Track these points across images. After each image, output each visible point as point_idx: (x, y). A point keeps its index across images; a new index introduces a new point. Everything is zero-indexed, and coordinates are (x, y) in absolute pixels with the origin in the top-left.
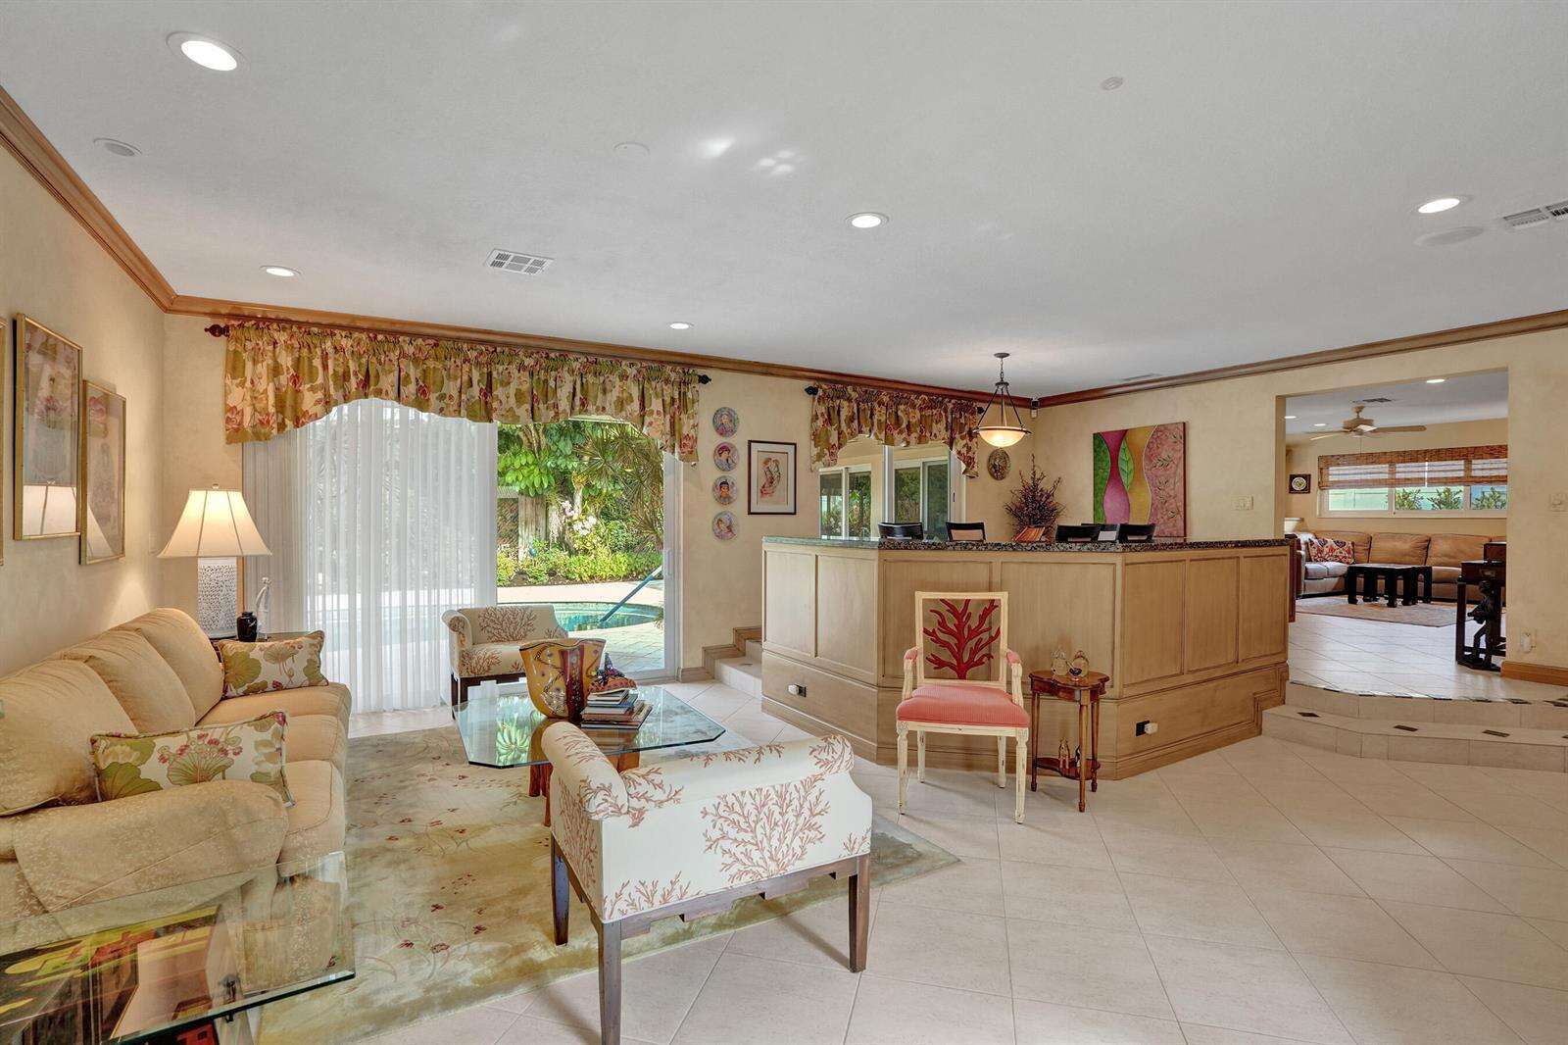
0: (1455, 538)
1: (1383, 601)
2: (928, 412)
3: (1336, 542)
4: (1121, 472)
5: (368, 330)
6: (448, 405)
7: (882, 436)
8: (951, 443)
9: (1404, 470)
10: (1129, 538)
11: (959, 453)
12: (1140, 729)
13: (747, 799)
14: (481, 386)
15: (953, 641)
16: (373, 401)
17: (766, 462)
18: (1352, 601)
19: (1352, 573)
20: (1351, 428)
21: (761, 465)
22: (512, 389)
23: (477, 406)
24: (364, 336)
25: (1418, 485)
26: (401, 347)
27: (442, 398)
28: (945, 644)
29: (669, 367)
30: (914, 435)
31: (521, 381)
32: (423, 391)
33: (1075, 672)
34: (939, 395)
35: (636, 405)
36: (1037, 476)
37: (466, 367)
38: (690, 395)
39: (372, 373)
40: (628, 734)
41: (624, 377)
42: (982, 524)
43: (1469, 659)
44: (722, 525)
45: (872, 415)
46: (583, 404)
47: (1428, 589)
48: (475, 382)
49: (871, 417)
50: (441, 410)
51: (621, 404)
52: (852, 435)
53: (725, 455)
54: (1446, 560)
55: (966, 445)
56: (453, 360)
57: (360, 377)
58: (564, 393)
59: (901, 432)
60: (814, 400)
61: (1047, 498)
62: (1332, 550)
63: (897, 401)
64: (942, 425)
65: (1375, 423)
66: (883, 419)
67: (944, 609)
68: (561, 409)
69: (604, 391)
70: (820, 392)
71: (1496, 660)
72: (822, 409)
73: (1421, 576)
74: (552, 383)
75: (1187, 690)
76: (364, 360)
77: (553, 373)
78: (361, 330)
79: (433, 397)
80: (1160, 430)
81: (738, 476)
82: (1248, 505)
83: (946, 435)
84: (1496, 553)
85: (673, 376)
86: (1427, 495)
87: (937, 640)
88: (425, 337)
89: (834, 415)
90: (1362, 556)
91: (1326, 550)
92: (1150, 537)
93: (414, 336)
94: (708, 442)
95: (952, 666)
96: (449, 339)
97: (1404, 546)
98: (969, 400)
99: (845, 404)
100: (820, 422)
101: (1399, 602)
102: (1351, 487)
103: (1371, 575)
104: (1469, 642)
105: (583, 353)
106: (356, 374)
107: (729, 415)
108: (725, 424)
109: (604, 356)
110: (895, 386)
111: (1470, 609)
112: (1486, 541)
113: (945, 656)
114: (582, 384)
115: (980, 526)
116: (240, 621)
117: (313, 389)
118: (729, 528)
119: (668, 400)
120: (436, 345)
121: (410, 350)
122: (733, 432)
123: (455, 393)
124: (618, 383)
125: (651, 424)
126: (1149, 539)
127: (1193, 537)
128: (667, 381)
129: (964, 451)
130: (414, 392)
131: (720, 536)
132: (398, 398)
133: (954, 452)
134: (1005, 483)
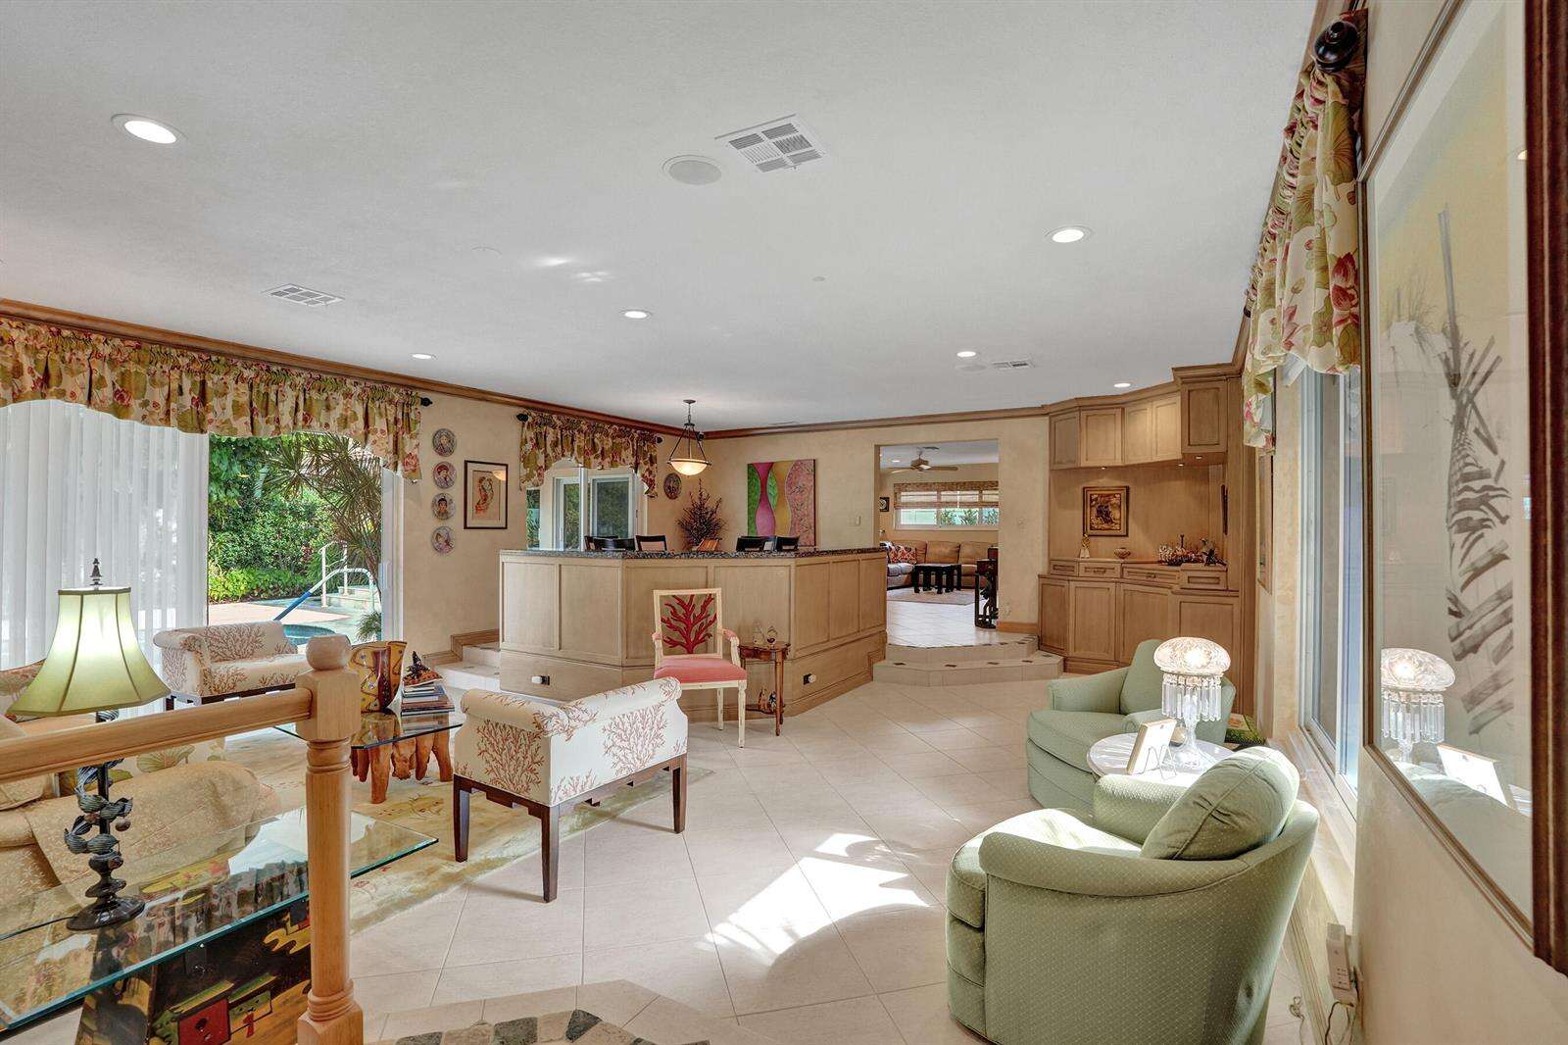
0: (973, 544)
1: (934, 590)
2: (618, 440)
3: (906, 548)
4: (769, 496)
5: (48, 322)
6: (152, 413)
7: (582, 460)
8: (636, 467)
9: (946, 496)
10: (784, 548)
11: (643, 476)
12: (806, 680)
13: (626, 719)
14: (193, 395)
15: (683, 626)
16: (53, 403)
17: (481, 481)
18: (917, 591)
19: (917, 569)
20: (917, 465)
21: (477, 483)
22: (229, 401)
23: (189, 416)
24: (43, 330)
25: (952, 506)
26: (94, 346)
27: (145, 404)
28: (676, 629)
29: (392, 389)
30: (608, 460)
31: (240, 393)
32: (119, 395)
33: (771, 641)
34: (626, 426)
35: (361, 423)
36: (703, 497)
37: (175, 374)
38: (412, 416)
39: (53, 372)
40: (442, 717)
41: (348, 395)
42: (664, 537)
43: (982, 623)
44: (440, 539)
45: (573, 440)
46: (305, 420)
47: (959, 580)
48: (186, 389)
49: (572, 443)
50: (144, 417)
51: (344, 422)
52: (556, 458)
53: (443, 473)
54: (969, 560)
55: (648, 470)
56: (159, 365)
57: (37, 375)
58: (286, 407)
59: (596, 457)
60: (523, 426)
61: (711, 515)
62: (903, 554)
63: (593, 429)
64: (630, 452)
65: (930, 463)
66: (582, 444)
67: (675, 603)
68: (283, 423)
69: (328, 408)
70: (530, 419)
71: (993, 622)
72: (530, 434)
73: (956, 572)
74: (273, 397)
75: (832, 651)
76: (41, 356)
77: (274, 387)
78: (37, 321)
79: (135, 404)
80: (798, 465)
81: (455, 493)
82: (858, 522)
83: (632, 460)
84: (993, 553)
85: (397, 397)
86: (958, 515)
87: (671, 626)
88: (124, 337)
89: (541, 441)
90: (922, 558)
91: (899, 554)
92: (796, 547)
93: (109, 335)
94: (429, 459)
95: (682, 645)
96: (153, 342)
97: (946, 551)
98: (651, 431)
99: (551, 430)
100: (529, 446)
101: (944, 590)
102: (914, 507)
103: (928, 571)
104: (981, 613)
105: (305, 369)
106: (31, 371)
107: (447, 436)
108: (444, 444)
109: (328, 373)
110: (590, 416)
111: (981, 591)
112: (989, 546)
113: (676, 636)
114: (305, 399)
115: (662, 538)
118: (447, 542)
119: (392, 420)
120: (139, 347)
121: (106, 350)
122: (451, 452)
123: (162, 402)
124: (342, 401)
125: (375, 442)
126: (795, 549)
127: (821, 547)
128: (391, 401)
129: (647, 474)
130: (111, 396)
131: (439, 550)
132: (89, 401)
133: (639, 475)
134: (678, 502)
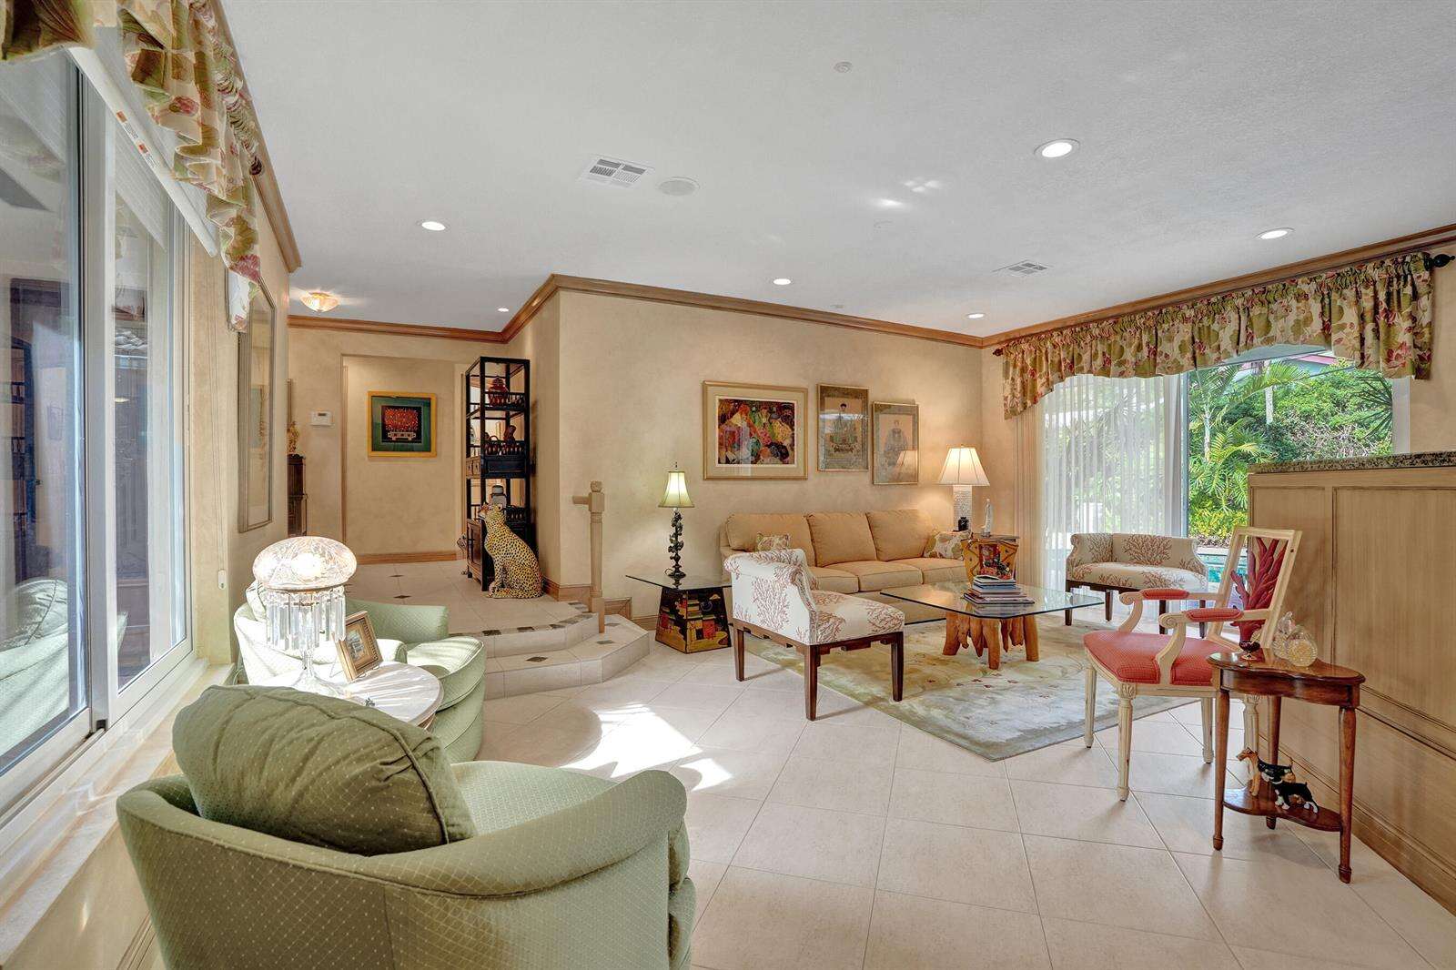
6: (1126, 369)
14: (1149, 346)
16: (1077, 377)
22: (1177, 342)
23: (1147, 365)
26: (1092, 332)
27: (1122, 364)
31: (1184, 332)
32: (1107, 362)
35: (1317, 325)
37: (1137, 334)
39: (1075, 357)
41: (1301, 296)
46: (1251, 338)
48: (1145, 344)
50: (1121, 373)
51: (1299, 327)
56: (1128, 330)
57: (1069, 361)
58: (1228, 333)
68: (1222, 349)
69: (1276, 319)
74: (1215, 327)
76: (1070, 349)
77: (1216, 317)
79: (1113, 365)
93: (1099, 321)
105: (1252, 286)
106: (1065, 360)
114: (1249, 319)
116: (960, 522)
117: (1040, 377)
123: (1130, 358)
124: (1294, 305)
128: (1369, 283)
130: (1102, 364)
132: (1092, 370)
